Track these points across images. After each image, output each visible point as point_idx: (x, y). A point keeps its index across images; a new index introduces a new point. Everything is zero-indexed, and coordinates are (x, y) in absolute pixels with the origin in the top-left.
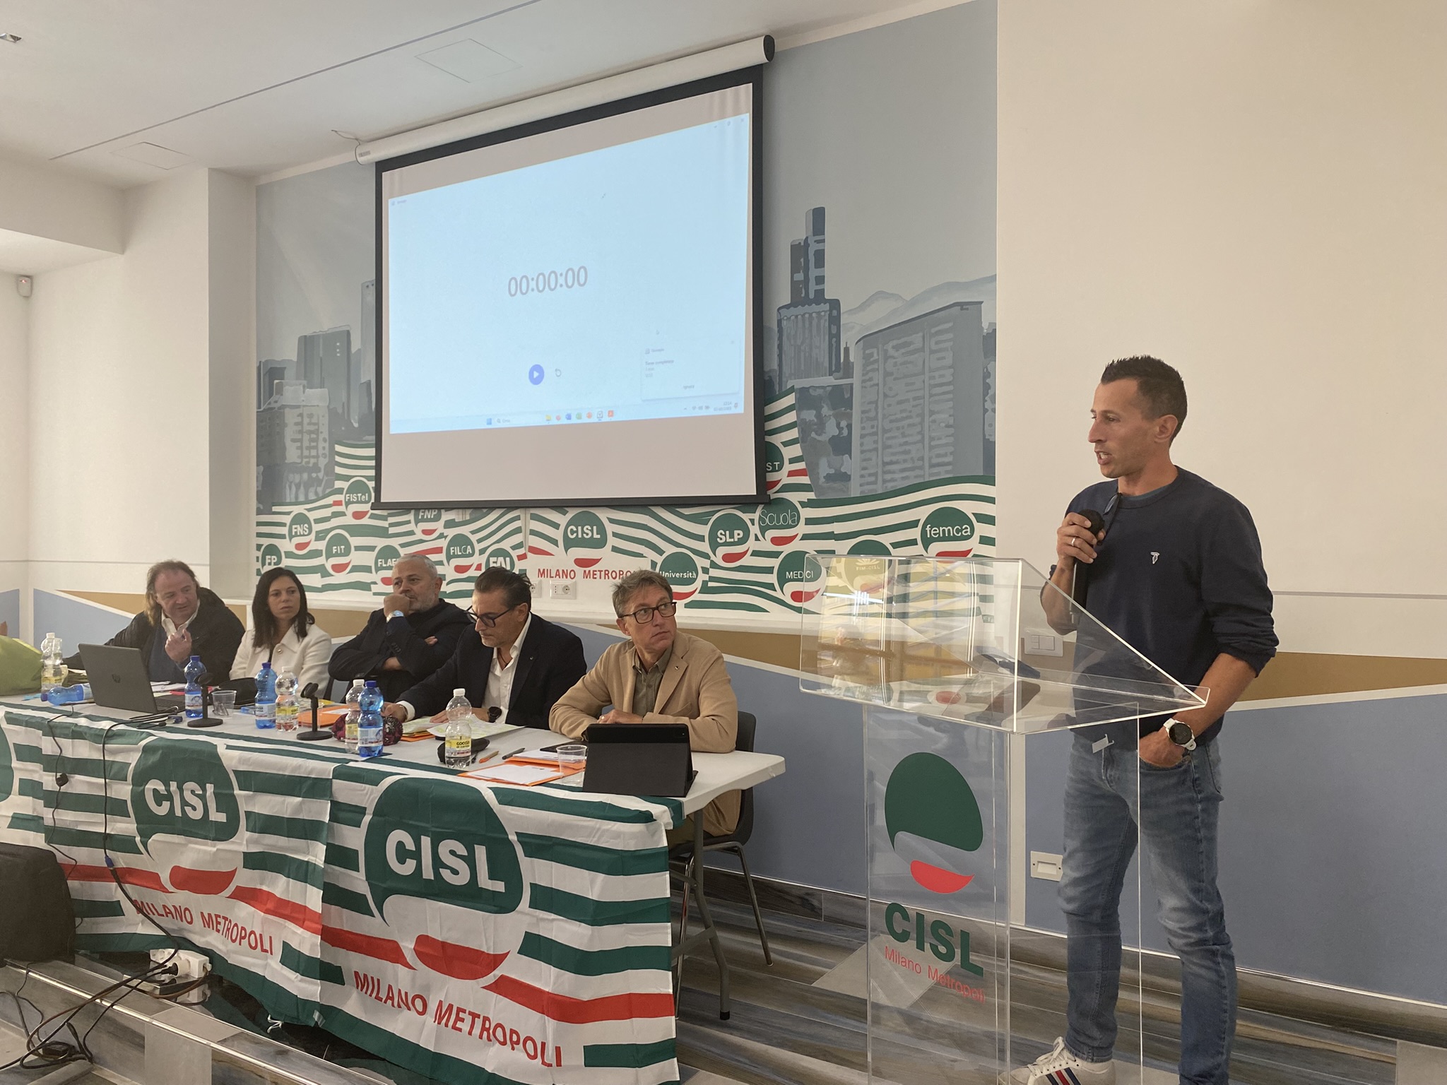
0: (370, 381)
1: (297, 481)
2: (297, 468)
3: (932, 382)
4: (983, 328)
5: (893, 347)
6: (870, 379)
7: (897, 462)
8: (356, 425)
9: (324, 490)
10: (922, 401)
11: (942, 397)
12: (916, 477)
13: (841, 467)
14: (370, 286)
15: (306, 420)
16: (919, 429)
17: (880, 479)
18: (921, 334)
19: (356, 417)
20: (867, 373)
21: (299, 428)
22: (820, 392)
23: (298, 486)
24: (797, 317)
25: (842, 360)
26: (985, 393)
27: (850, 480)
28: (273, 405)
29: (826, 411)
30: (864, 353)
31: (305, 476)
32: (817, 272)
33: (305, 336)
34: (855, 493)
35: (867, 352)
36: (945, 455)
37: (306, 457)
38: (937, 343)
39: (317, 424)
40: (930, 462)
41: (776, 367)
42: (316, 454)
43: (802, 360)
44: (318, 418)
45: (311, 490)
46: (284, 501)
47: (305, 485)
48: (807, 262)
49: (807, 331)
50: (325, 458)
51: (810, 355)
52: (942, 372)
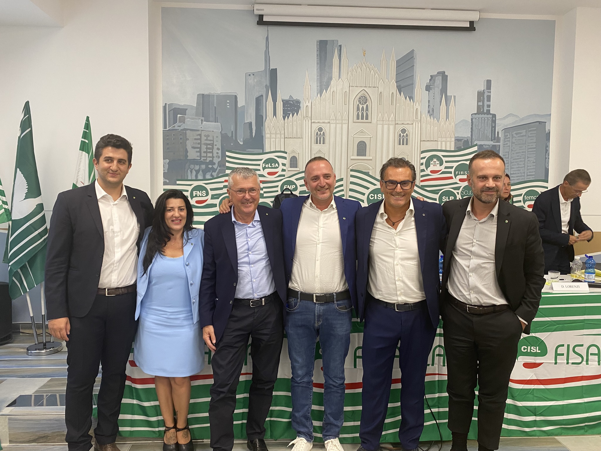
0: (251, 122)
1: (197, 168)
2: (194, 162)
3: (529, 147)
4: (546, 131)
5: (515, 134)
6: (507, 144)
7: (515, 174)
8: (242, 143)
9: (218, 173)
10: (525, 153)
11: (532, 152)
12: (522, 179)
14: (252, 75)
15: (204, 138)
16: (524, 163)
18: (525, 130)
19: (242, 140)
20: (506, 141)
21: (199, 141)
23: (197, 172)
24: (479, 118)
25: (496, 136)
26: (546, 153)
28: (176, 128)
30: (504, 134)
31: (203, 167)
32: (488, 103)
33: (204, 94)
35: (506, 134)
36: (532, 172)
37: (204, 157)
38: (531, 134)
39: (212, 140)
40: (527, 174)
41: (470, 136)
42: (211, 156)
43: (481, 134)
44: (213, 137)
45: (207, 174)
46: (186, 178)
47: (203, 171)
48: (484, 99)
49: (483, 124)
50: (219, 157)
51: (484, 133)
52: (531, 144)
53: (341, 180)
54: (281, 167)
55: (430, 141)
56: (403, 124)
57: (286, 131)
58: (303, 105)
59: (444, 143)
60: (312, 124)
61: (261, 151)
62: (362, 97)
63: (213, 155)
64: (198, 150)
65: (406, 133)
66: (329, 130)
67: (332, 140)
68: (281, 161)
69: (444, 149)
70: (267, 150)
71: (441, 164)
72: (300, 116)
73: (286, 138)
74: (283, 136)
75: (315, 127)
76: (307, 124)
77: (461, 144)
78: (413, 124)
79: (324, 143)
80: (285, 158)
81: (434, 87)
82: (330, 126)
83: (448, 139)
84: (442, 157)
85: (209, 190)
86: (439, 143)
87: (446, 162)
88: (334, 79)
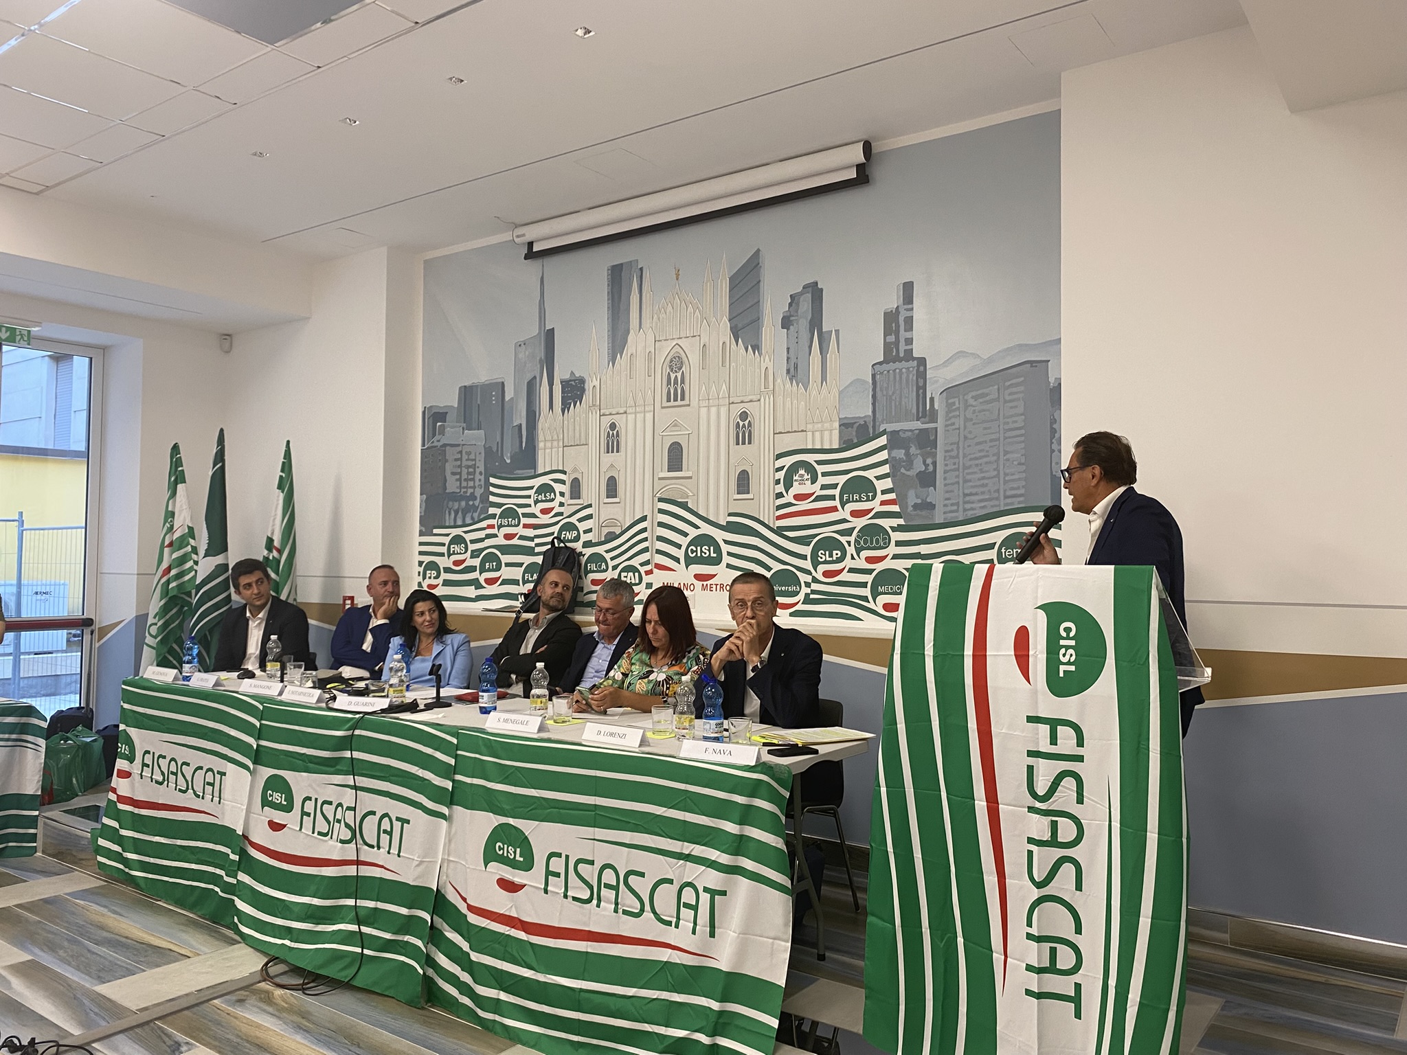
0: (521, 424)
1: (456, 507)
2: (455, 497)
3: (1007, 427)
4: (1049, 382)
5: (972, 397)
6: (953, 424)
7: (976, 494)
8: (508, 461)
9: (479, 516)
10: (998, 442)
11: (1015, 439)
12: (992, 506)
13: (926, 498)
14: (522, 345)
15: (465, 457)
16: (995, 467)
17: (961, 508)
18: (996, 387)
19: (509, 455)
20: (950, 418)
21: (459, 463)
22: (909, 434)
23: (456, 512)
24: (888, 371)
25: (928, 408)
26: (1053, 437)
27: (935, 508)
28: (436, 444)
29: (913, 450)
30: (947, 402)
31: (463, 503)
32: (908, 335)
33: (465, 386)
34: (939, 519)
35: (950, 401)
36: (1018, 488)
37: (464, 488)
38: (1010, 394)
39: (475, 460)
40: (1005, 493)
41: (870, 413)
42: (472, 485)
43: (893, 407)
44: (475, 455)
45: (467, 515)
46: (443, 524)
47: (463, 510)
48: (898, 326)
49: (897, 384)
50: (481, 488)
51: (900, 404)
52: (1014, 419)
53: (644, 519)
54: (559, 499)
55: (792, 432)
56: (742, 402)
57: (566, 435)
58: (589, 386)
59: (817, 434)
60: (602, 417)
61: (531, 472)
62: (674, 358)
63: (474, 483)
64: (458, 477)
65: (749, 419)
66: (627, 425)
67: (630, 443)
68: (558, 488)
69: (818, 447)
70: (540, 471)
71: (814, 481)
72: (585, 406)
73: (566, 446)
74: (561, 444)
75: (606, 421)
76: (594, 418)
77: (852, 434)
78: (759, 400)
79: (618, 452)
80: (563, 482)
81: (796, 318)
82: (627, 417)
83: (827, 425)
84: (815, 465)
85: (469, 543)
86: (810, 434)
87: (824, 474)
88: (632, 331)
